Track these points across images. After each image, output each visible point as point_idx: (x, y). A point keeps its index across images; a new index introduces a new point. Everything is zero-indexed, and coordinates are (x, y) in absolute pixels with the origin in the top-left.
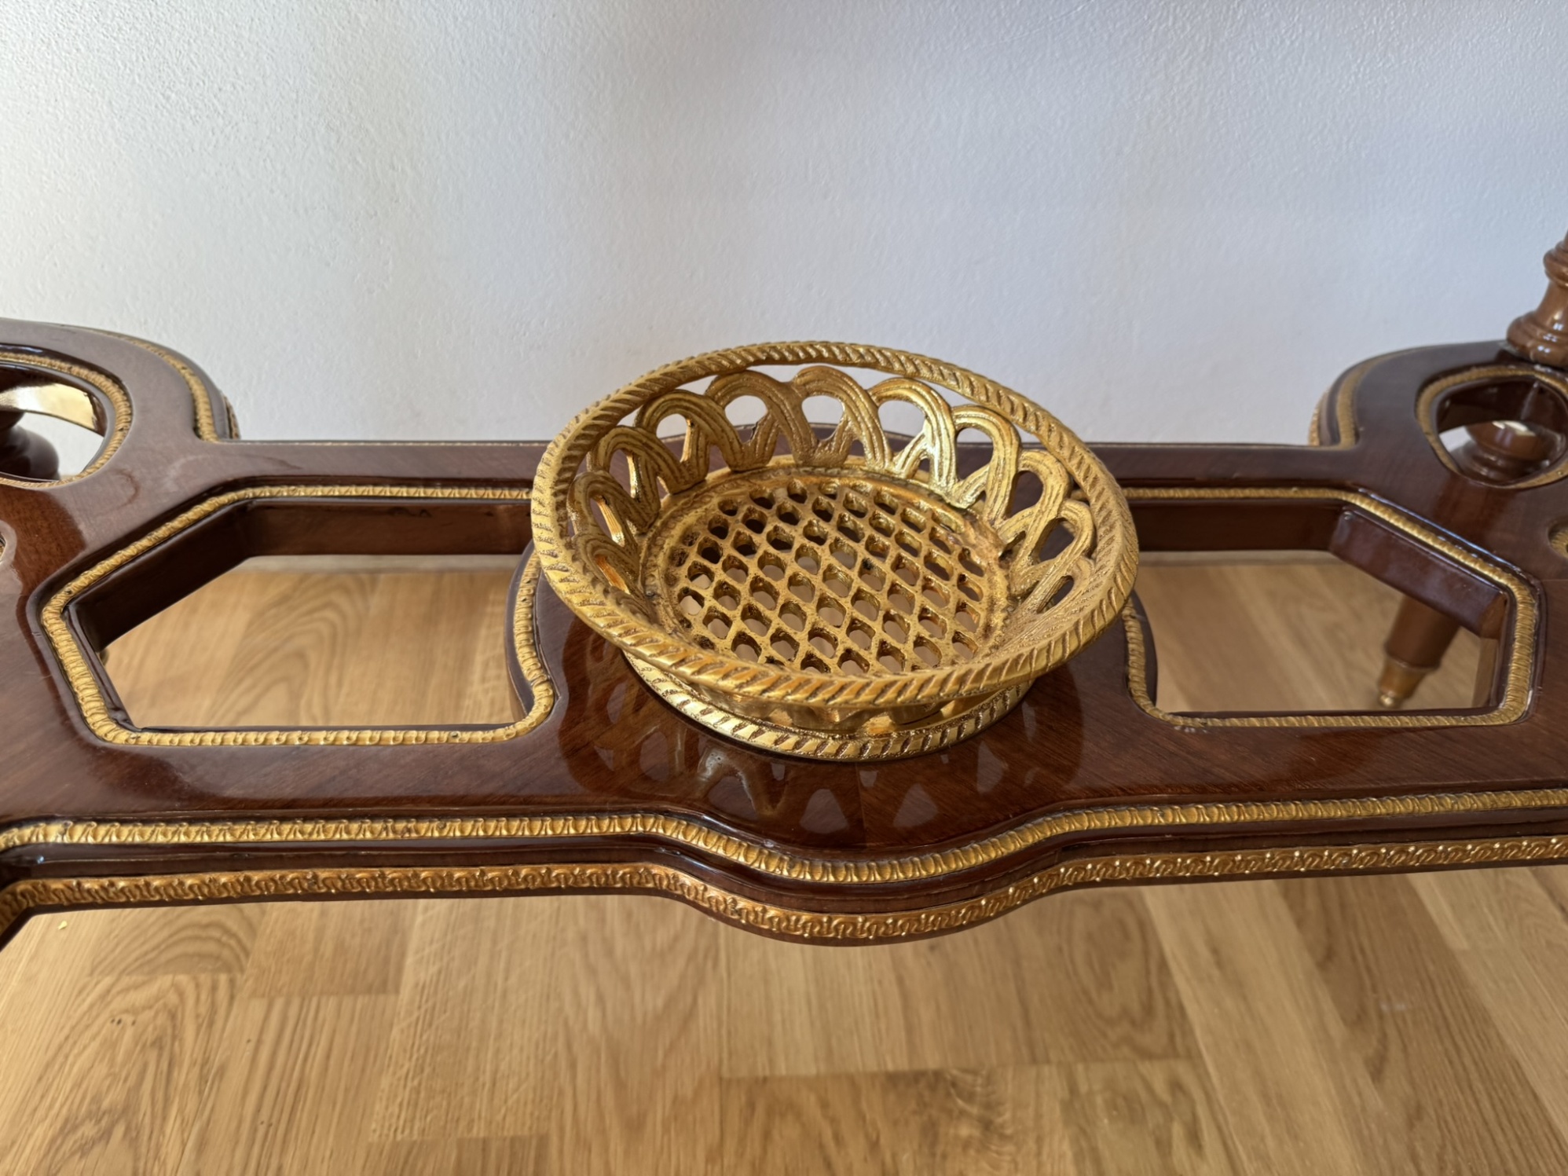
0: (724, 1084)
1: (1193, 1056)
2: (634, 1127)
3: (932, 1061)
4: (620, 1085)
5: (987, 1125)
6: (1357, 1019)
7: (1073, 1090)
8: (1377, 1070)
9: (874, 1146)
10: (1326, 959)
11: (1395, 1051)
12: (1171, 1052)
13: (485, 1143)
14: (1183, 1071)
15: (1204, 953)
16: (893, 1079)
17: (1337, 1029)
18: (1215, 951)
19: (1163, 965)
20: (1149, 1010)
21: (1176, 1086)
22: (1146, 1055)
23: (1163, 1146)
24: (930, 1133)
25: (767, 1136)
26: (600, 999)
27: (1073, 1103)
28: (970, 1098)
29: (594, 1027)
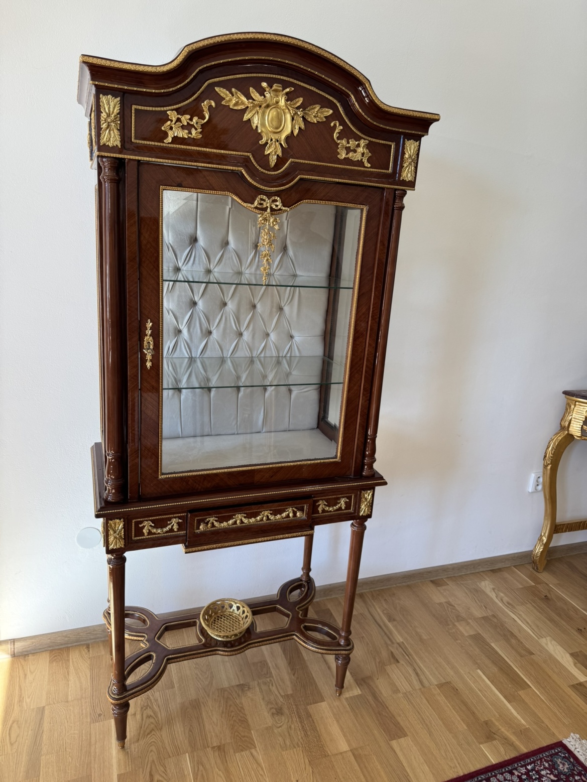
0: (218, 690)
1: (273, 677)
2: (208, 696)
3: (242, 683)
4: (206, 692)
5: (249, 688)
6: (292, 670)
7: (258, 683)
8: (294, 675)
9: (236, 692)
10: (289, 663)
11: (296, 672)
12: (270, 677)
13: (192, 700)
14: (271, 679)
15: (274, 666)
16: (237, 685)
17: (290, 671)
18: (276, 665)
19: (269, 668)
20: (267, 673)
21: (270, 680)
22: (267, 678)
23: (269, 686)
24: (242, 690)
25: (224, 693)
26: (201, 684)
27: (259, 684)
28: (247, 685)
29: (201, 687)
